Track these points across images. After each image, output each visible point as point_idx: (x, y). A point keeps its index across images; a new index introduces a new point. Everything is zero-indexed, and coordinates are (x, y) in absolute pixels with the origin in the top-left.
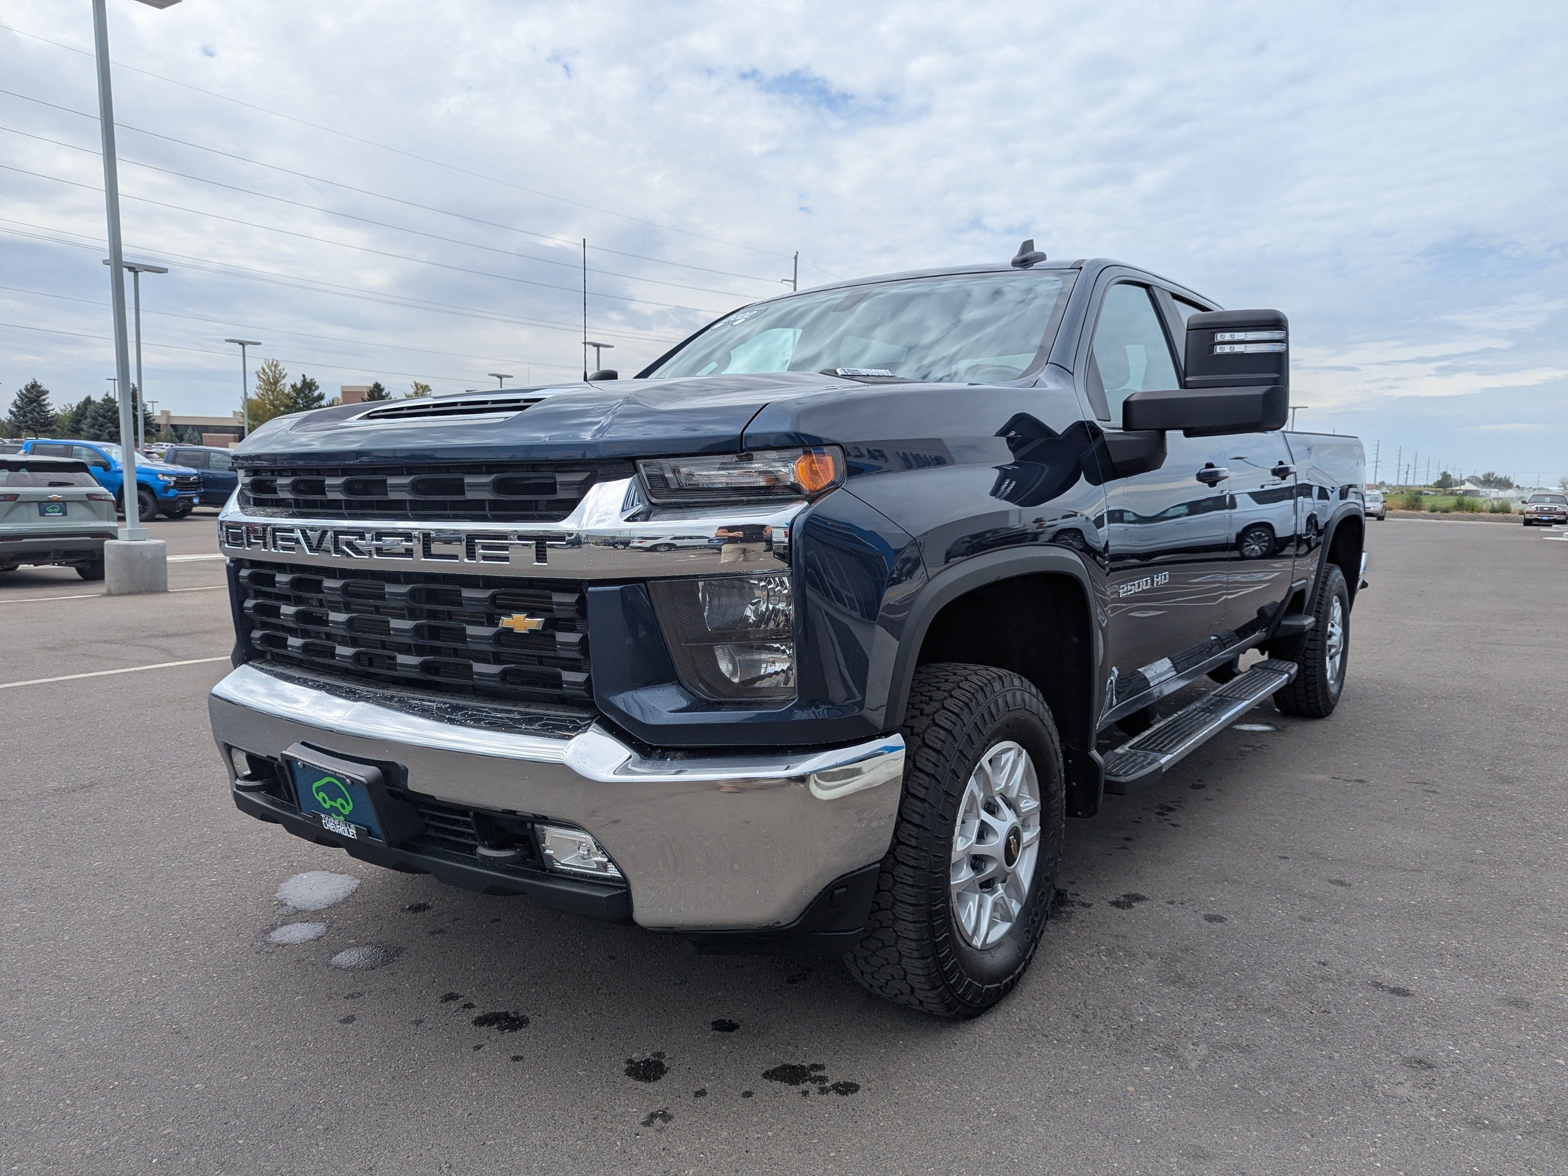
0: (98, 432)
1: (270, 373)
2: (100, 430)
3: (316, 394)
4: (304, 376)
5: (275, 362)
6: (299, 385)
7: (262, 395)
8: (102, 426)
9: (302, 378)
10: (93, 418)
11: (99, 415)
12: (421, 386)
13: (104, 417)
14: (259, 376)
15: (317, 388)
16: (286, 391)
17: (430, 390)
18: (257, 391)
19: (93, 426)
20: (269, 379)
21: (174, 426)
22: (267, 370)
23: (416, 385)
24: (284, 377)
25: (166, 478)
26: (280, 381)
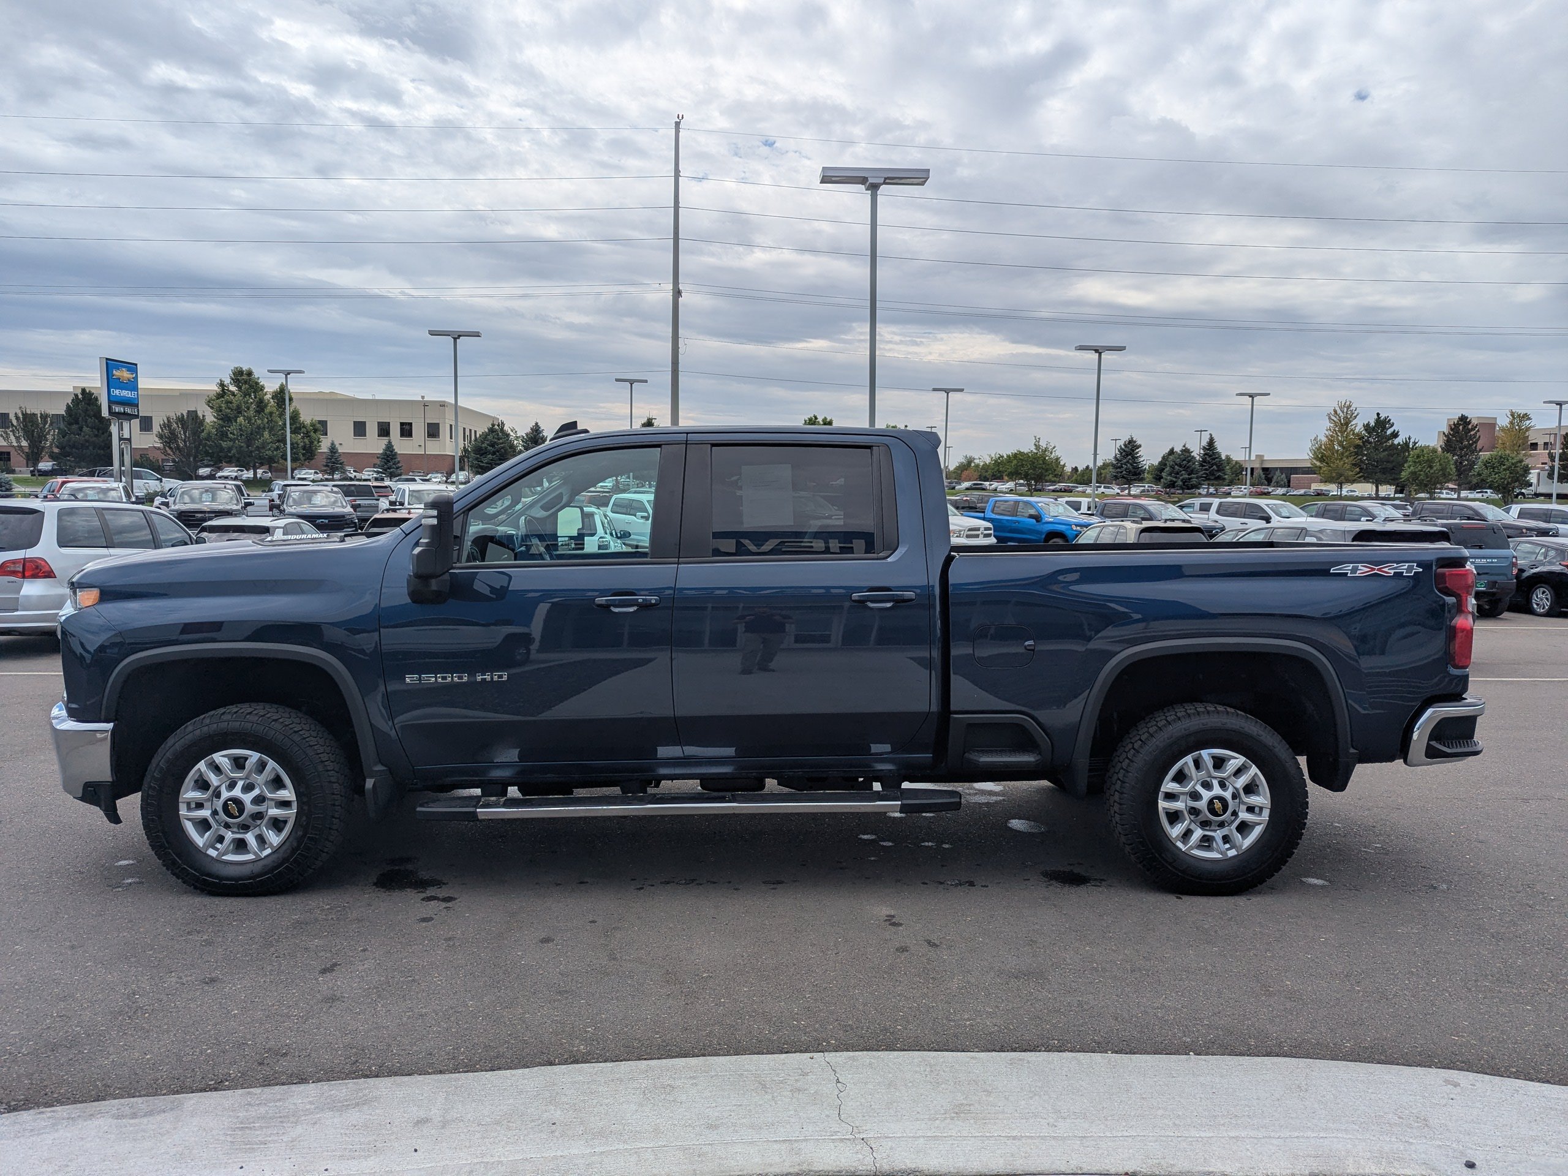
0: (1174, 479)
1: (1341, 414)
2: (1176, 477)
3: (1389, 432)
4: (1378, 414)
5: (1348, 403)
6: (1372, 424)
7: (1332, 436)
8: (1178, 473)
9: (1376, 417)
10: (1171, 467)
11: (1176, 464)
12: (1519, 416)
13: (1180, 466)
14: (1330, 418)
15: (1392, 425)
16: (1357, 431)
17: (1529, 419)
18: (1327, 433)
19: (1170, 474)
20: (1340, 421)
21: (1265, 470)
22: (1339, 411)
23: (1512, 415)
24: (1356, 417)
25: (1078, 528)
26: (1351, 422)
